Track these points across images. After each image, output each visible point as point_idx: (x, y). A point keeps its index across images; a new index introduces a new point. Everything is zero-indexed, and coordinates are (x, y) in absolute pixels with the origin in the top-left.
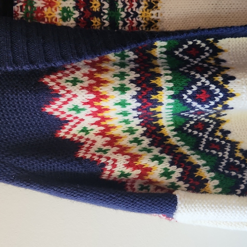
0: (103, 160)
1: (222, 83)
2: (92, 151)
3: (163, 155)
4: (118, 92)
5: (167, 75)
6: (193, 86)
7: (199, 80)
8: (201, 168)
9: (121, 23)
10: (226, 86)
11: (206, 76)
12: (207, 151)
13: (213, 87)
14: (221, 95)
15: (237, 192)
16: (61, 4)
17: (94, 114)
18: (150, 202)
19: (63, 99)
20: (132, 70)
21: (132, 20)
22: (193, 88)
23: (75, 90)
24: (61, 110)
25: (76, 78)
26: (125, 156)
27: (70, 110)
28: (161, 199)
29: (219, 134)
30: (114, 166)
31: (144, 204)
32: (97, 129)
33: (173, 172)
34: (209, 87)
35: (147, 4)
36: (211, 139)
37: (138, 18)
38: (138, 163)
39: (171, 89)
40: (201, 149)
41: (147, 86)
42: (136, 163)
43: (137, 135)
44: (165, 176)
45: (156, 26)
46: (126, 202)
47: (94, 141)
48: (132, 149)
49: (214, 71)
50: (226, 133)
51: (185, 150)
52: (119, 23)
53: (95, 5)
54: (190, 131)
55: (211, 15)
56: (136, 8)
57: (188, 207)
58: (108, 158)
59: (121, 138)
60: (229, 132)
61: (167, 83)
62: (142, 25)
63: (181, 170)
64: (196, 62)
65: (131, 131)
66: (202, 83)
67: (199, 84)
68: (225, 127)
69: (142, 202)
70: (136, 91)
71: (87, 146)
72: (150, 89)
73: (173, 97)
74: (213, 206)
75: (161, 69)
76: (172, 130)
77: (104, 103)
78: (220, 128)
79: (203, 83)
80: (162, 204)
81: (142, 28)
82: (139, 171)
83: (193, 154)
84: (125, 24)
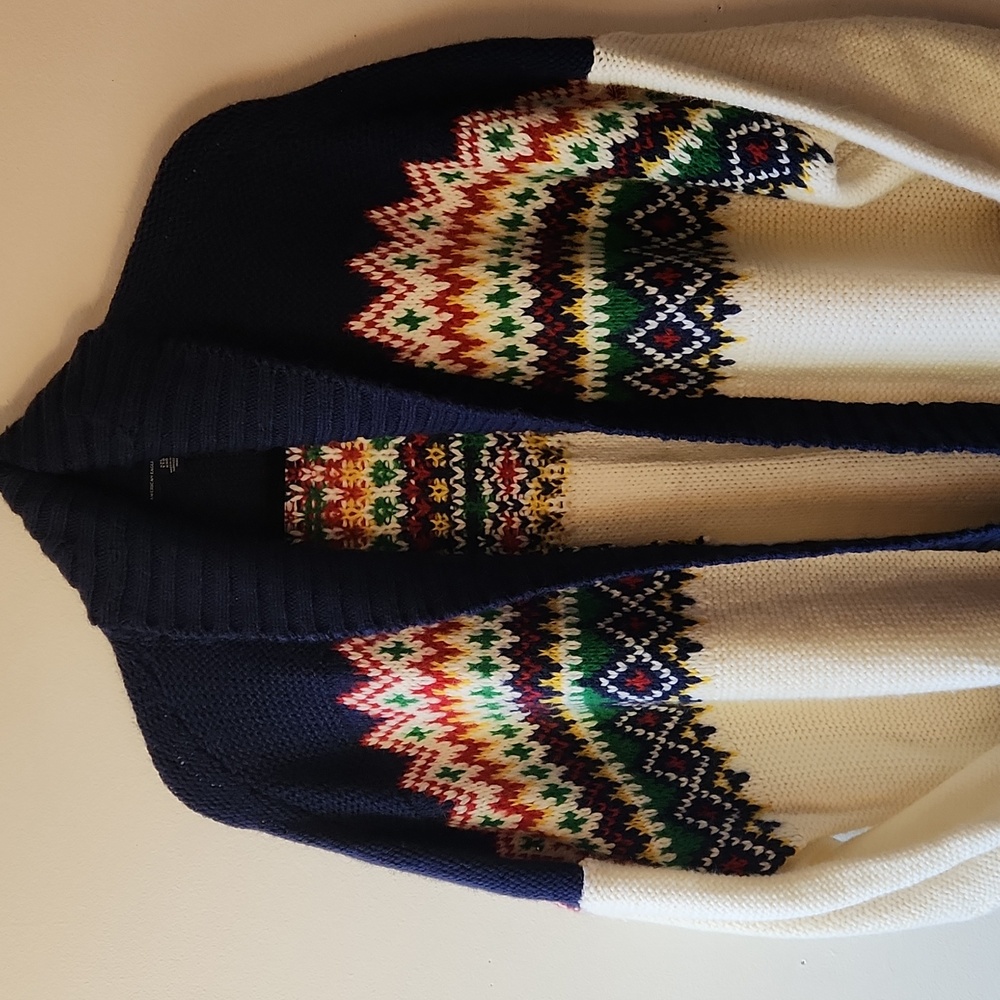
0: (450, 795)
1: (674, 658)
2: (430, 774)
3: (569, 784)
4: (477, 674)
5: (570, 638)
6: (619, 664)
7: (632, 651)
8: (640, 812)
9: (489, 522)
10: (683, 664)
11: (646, 642)
12: (659, 773)
13: (657, 665)
14: (674, 680)
15: (705, 862)
16: (373, 493)
17: (434, 708)
18: (533, 881)
19: (375, 685)
20: (506, 625)
21: (512, 516)
22: (618, 667)
23: (399, 667)
24: (372, 701)
25: (401, 643)
26: (492, 787)
27: (389, 702)
28: (554, 875)
29: (690, 734)
30: (471, 806)
31: (523, 882)
32: (441, 730)
33: (583, 821)
34: (650, 665)
35: (540, 486)
36: (672, 745)
37: (524, 511)
38: (516, 803)
39: (577, 668)
40: (648, 768)
41: (532, 661)
42: (512, 803)
43: (520, 738)
44: (570, 828)
45: (559, 525)
46: (491, 879)
47: (435, 753)
48: (507, 769)
49: (664, 628)
50: (705, 731)
51: (613, 772)
52: (485, 524)
53: (439, 491)
54: (629, 728)
55: (672, 501)
56: (518, 494)
57: (602, 893)
58: (460, 791)
59: (489, 744)
60: (712, 730)
61: (570, 656)
62: (530, 526)
63: (599, 816)
64: (634, 604)
65: (509, 732)
66: (636, 656)
67: (631, 659)
68: (702, 719)
69: (519, 879)
70: (510, 672)
71: (420, 762)
72: (538, 668)
73: (581, 682)
74: (650, 890)
75: (561, 623)
76: (591, 729)
77: (450, 691)
78: (693, 722)
79: (640, 658)
80: (555, 885)
81: (531, 529)
82: (518, 818)
83: (628, 782)
84: (497, 523)
